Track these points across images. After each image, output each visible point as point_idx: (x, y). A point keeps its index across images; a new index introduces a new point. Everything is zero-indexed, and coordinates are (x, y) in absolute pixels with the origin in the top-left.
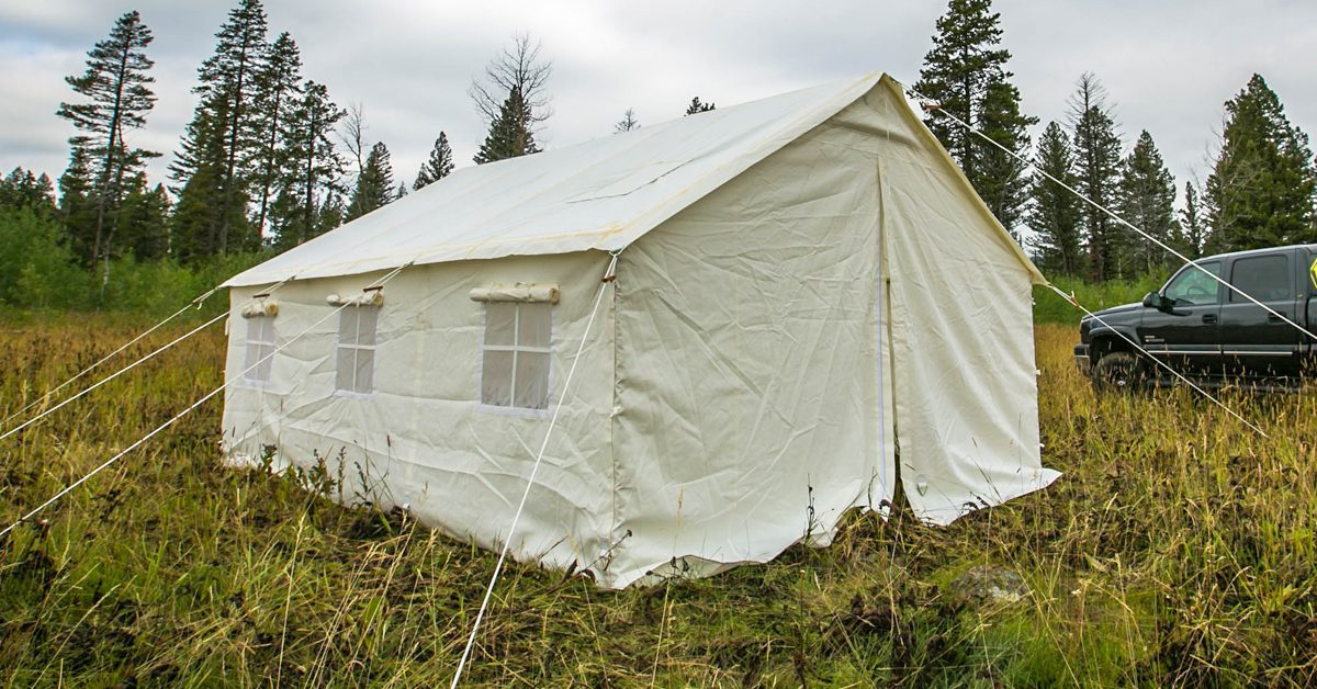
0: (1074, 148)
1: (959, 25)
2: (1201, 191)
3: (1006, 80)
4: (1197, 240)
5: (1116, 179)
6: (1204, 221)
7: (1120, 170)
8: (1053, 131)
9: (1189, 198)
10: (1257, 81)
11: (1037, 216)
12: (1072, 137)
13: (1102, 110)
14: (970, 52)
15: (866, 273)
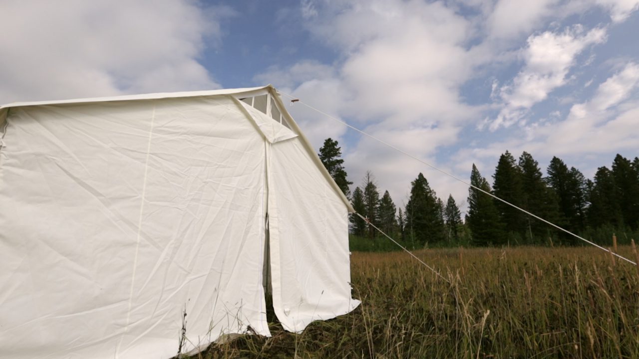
0: (365, 195)
1: (327, 150)
2: (404, 210)
3: (343, 169)
4: (402, 226)
5: (378, 206)
6: (405, 220)
7: (379, 203)
8: (358, 190)
9: (400, 213)
10: (421, 175)
11: (352, 217)
12: (364, 191)
13: (373, 183)
14: (331, 160)
15: (252, 187)
